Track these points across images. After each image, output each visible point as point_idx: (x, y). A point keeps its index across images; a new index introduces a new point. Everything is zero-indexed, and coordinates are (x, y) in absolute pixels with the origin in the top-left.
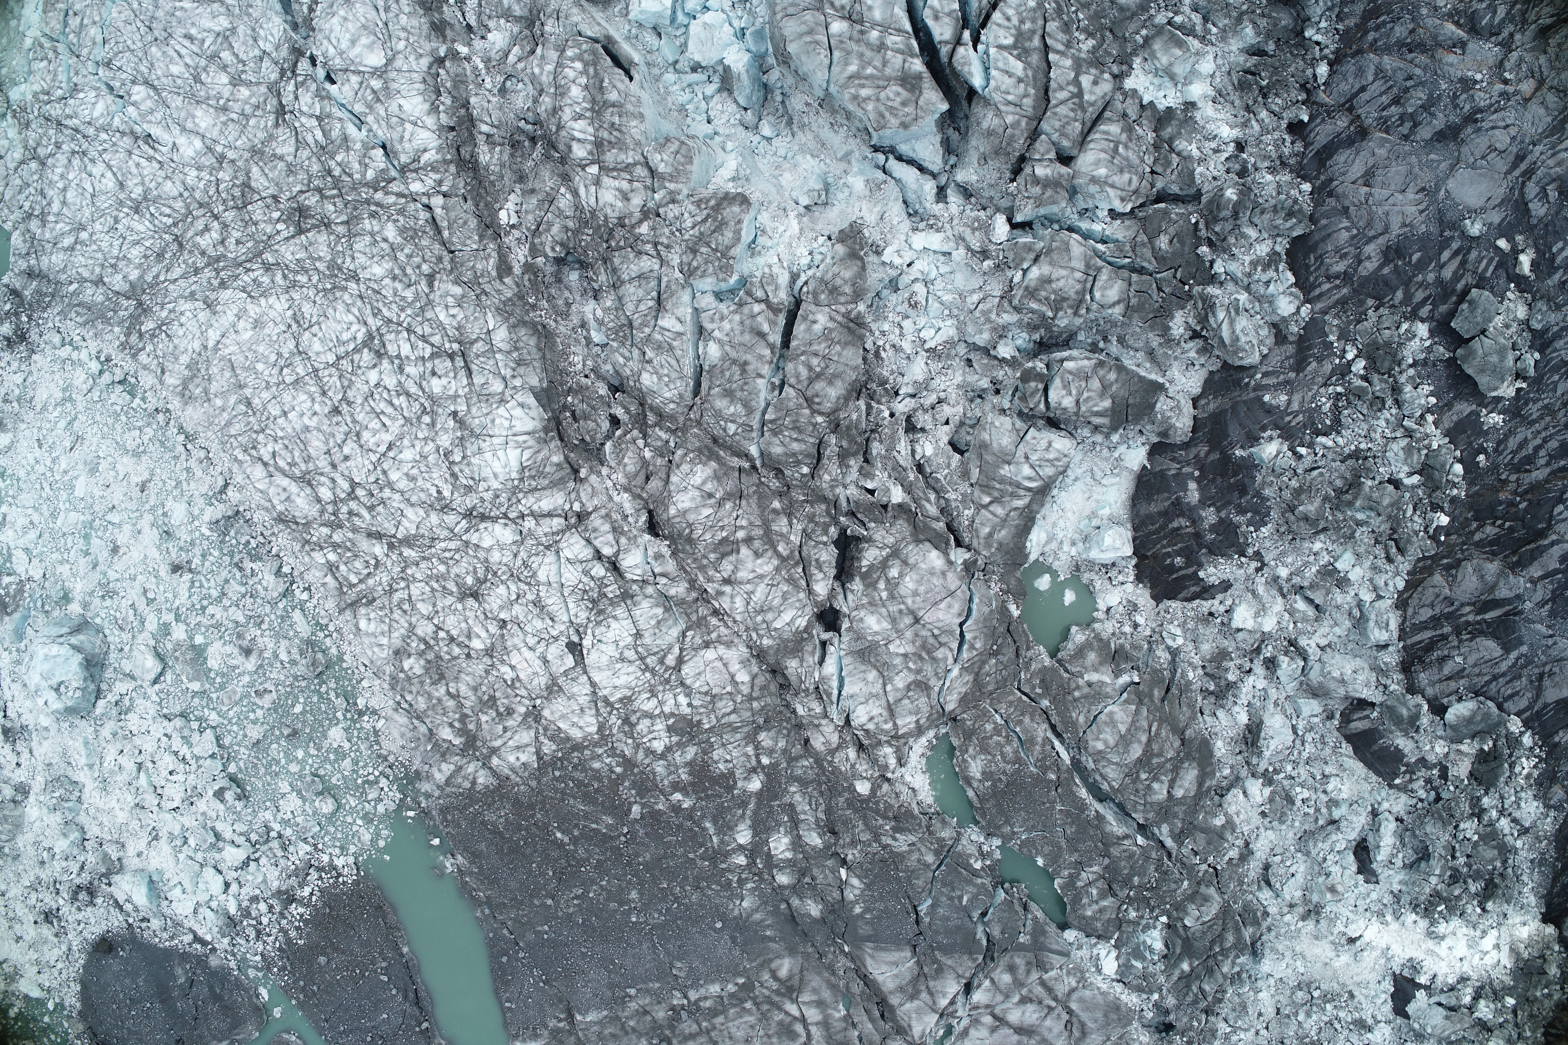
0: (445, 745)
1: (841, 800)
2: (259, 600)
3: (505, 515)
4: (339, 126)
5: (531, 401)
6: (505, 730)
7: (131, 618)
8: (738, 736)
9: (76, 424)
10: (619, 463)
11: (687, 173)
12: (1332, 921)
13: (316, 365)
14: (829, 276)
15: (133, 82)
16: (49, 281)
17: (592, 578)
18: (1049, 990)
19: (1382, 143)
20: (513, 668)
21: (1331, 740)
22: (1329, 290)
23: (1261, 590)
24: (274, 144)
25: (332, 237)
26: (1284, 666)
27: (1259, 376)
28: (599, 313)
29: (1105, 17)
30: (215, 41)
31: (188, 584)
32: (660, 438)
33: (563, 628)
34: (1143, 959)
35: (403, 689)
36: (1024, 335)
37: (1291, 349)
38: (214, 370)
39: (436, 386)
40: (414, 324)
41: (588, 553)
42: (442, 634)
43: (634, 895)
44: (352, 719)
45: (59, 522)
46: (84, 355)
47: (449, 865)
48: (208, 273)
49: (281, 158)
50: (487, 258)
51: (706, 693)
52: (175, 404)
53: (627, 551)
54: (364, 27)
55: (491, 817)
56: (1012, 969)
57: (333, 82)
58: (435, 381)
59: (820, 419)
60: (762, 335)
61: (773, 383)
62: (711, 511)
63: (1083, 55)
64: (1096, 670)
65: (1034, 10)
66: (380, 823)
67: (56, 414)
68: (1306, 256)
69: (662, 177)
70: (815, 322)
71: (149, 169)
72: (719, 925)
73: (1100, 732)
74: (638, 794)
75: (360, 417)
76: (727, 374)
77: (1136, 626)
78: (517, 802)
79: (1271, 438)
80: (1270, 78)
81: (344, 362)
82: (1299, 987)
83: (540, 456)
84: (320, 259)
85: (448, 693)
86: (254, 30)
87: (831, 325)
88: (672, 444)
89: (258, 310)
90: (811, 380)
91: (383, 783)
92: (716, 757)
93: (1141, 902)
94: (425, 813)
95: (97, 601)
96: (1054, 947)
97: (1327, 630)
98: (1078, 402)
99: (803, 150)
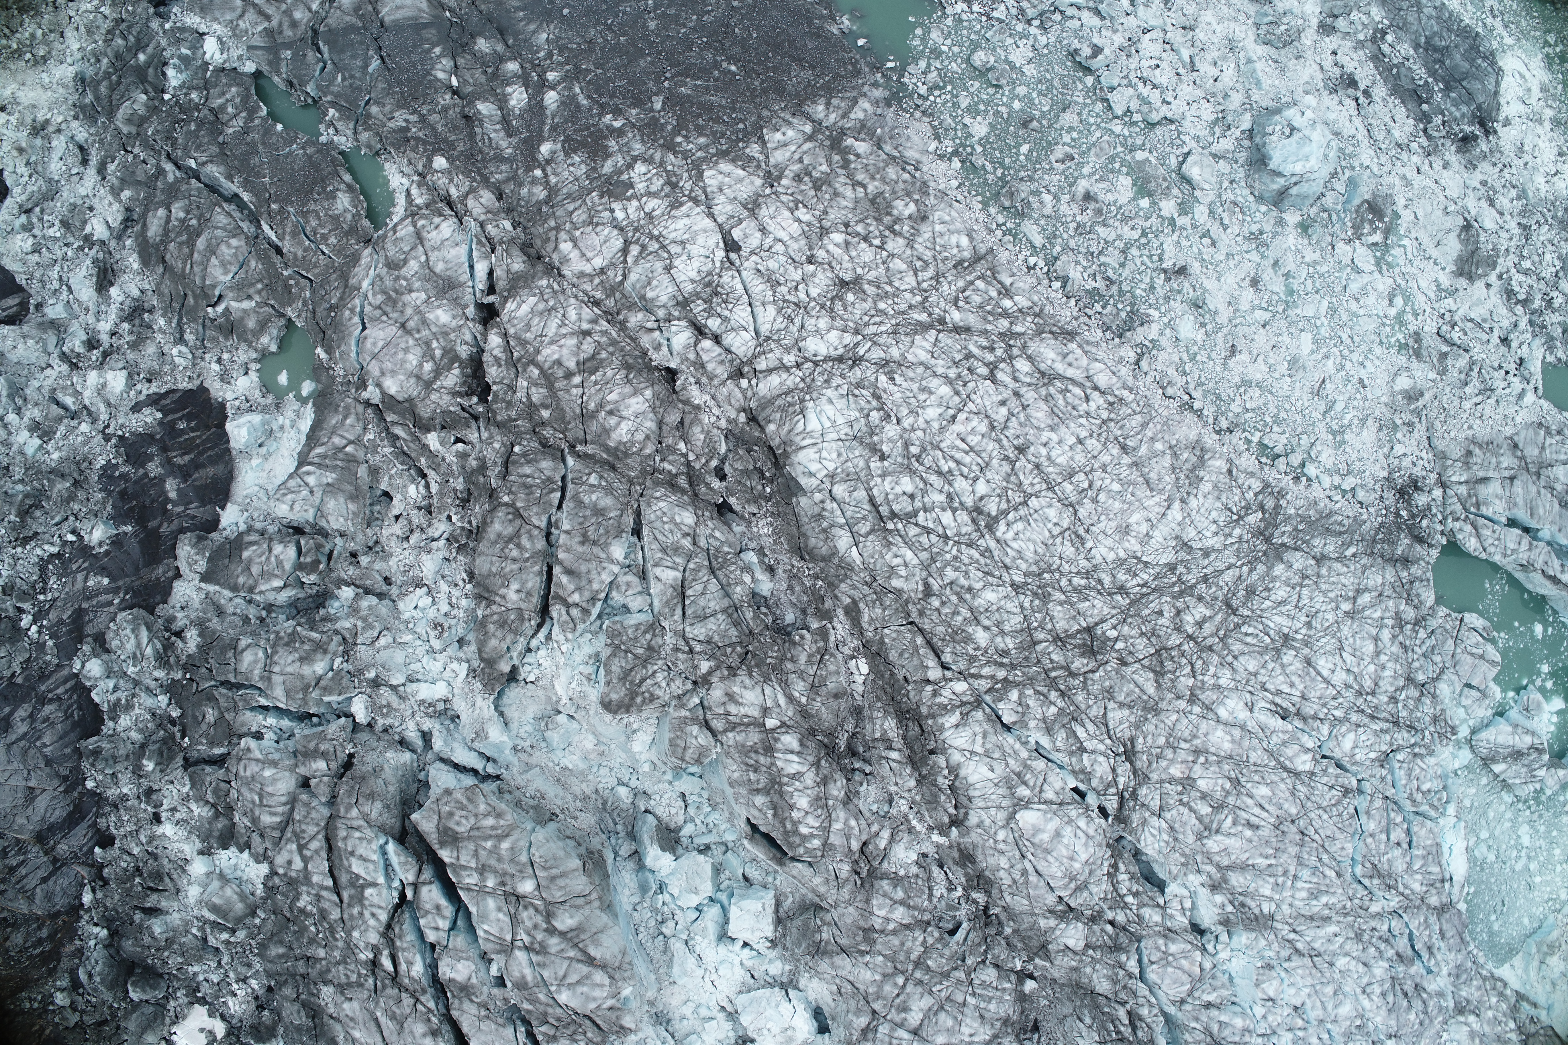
0: (862, 136)
1: (461, 147)
2: (1084, 250)
3: (816, 364)
4: (1058, 744)
5: (803, 481)
6: (801, 160)
7: (1225, 215)
8: (565, 191)
9: (1323, 408)
10: (708, 433)
11: (673, 729)
12: (21, 123)
13: (1050, 494)
14: (509, 638)
15: (1312, 774)
16: (1382, 556)
17: (720, 316)
18: (261, 13)
19: (20, 831)
20: (799, 221)
21: (36, 285)
22: (57, 687)
23: (102, 408)
24: (1132, 719)
25: (1049, 626)
26: (77, 343)
27: (116, 601)
28: (747, 579)
29: (295, 932)
30: (1220, 823)
31: (1166, 257)
32: (670, 463)
33: (746, 264)
34: (180, 57)
35: (914, 183)
36: (332, 611)
37: (89, 629)
38: (1169, 479)
39: (907, 484)
40: (941, 544)
41: (727, 339)
42: (877, 242)
43: (652, 25)
44: (965, 147)
45: (1325, 304)
46: (1326, 481)
47: (846, 22)
48: (1191, 578)
49: (1122, 705)
50: (872, 620)
51: (597, 224)
52: (1210, 440)
53: (687, 347)
54: (1048, 851)
55: (807, 74)
56: (294, 24)
57: (1075, 790)
58: (910, 489)
59: (506, 499)
60: (569, 572)
61: (557, 528)
62: (609, 398)
63: (304, 888)
64: (245, 311)
65: (353, 928)
66: (923, 51)
67: (1348, 417)
68: (82, 718)
69: (694, 720)
70: (518, 591)
71: (1278, 682)
72: (566, 11)
73: (235, 255)
74: (658, 119)
75: (991, 445)
76: (601, 531)
77: (219, 361)
78: (781, 92)
79: (100, 544)
80: (133, 886)
81: (1018, 500)
82: (45, 59)
83: (787, 427)
84: (1061, 603)
85: (864, 187)
86: (1176, 839)
87: (503, 591)
88: (657, 459)
89: (1127, 545)
90: (517, 534)
91: (923, 90)
92: (583, 166)
93: (187, 108)
94: (876, 68)
95: (1268, 227)
96: (259, 52)
97: (46, 383)
98: (270, 551)
99: (582, 776)
